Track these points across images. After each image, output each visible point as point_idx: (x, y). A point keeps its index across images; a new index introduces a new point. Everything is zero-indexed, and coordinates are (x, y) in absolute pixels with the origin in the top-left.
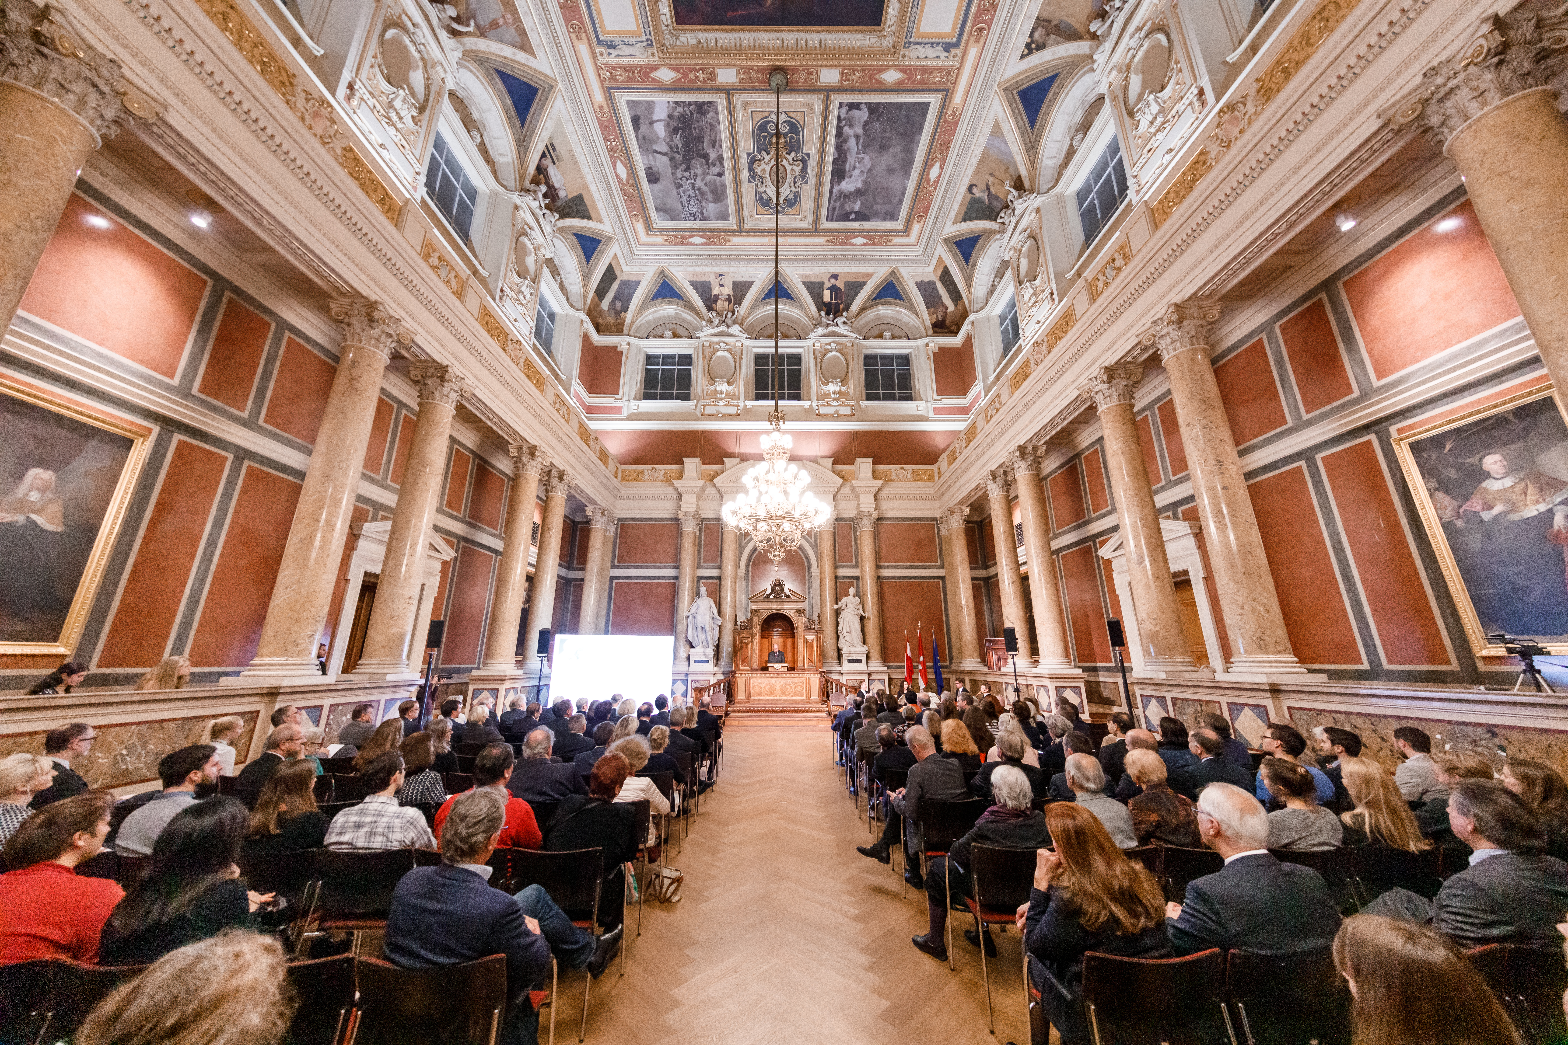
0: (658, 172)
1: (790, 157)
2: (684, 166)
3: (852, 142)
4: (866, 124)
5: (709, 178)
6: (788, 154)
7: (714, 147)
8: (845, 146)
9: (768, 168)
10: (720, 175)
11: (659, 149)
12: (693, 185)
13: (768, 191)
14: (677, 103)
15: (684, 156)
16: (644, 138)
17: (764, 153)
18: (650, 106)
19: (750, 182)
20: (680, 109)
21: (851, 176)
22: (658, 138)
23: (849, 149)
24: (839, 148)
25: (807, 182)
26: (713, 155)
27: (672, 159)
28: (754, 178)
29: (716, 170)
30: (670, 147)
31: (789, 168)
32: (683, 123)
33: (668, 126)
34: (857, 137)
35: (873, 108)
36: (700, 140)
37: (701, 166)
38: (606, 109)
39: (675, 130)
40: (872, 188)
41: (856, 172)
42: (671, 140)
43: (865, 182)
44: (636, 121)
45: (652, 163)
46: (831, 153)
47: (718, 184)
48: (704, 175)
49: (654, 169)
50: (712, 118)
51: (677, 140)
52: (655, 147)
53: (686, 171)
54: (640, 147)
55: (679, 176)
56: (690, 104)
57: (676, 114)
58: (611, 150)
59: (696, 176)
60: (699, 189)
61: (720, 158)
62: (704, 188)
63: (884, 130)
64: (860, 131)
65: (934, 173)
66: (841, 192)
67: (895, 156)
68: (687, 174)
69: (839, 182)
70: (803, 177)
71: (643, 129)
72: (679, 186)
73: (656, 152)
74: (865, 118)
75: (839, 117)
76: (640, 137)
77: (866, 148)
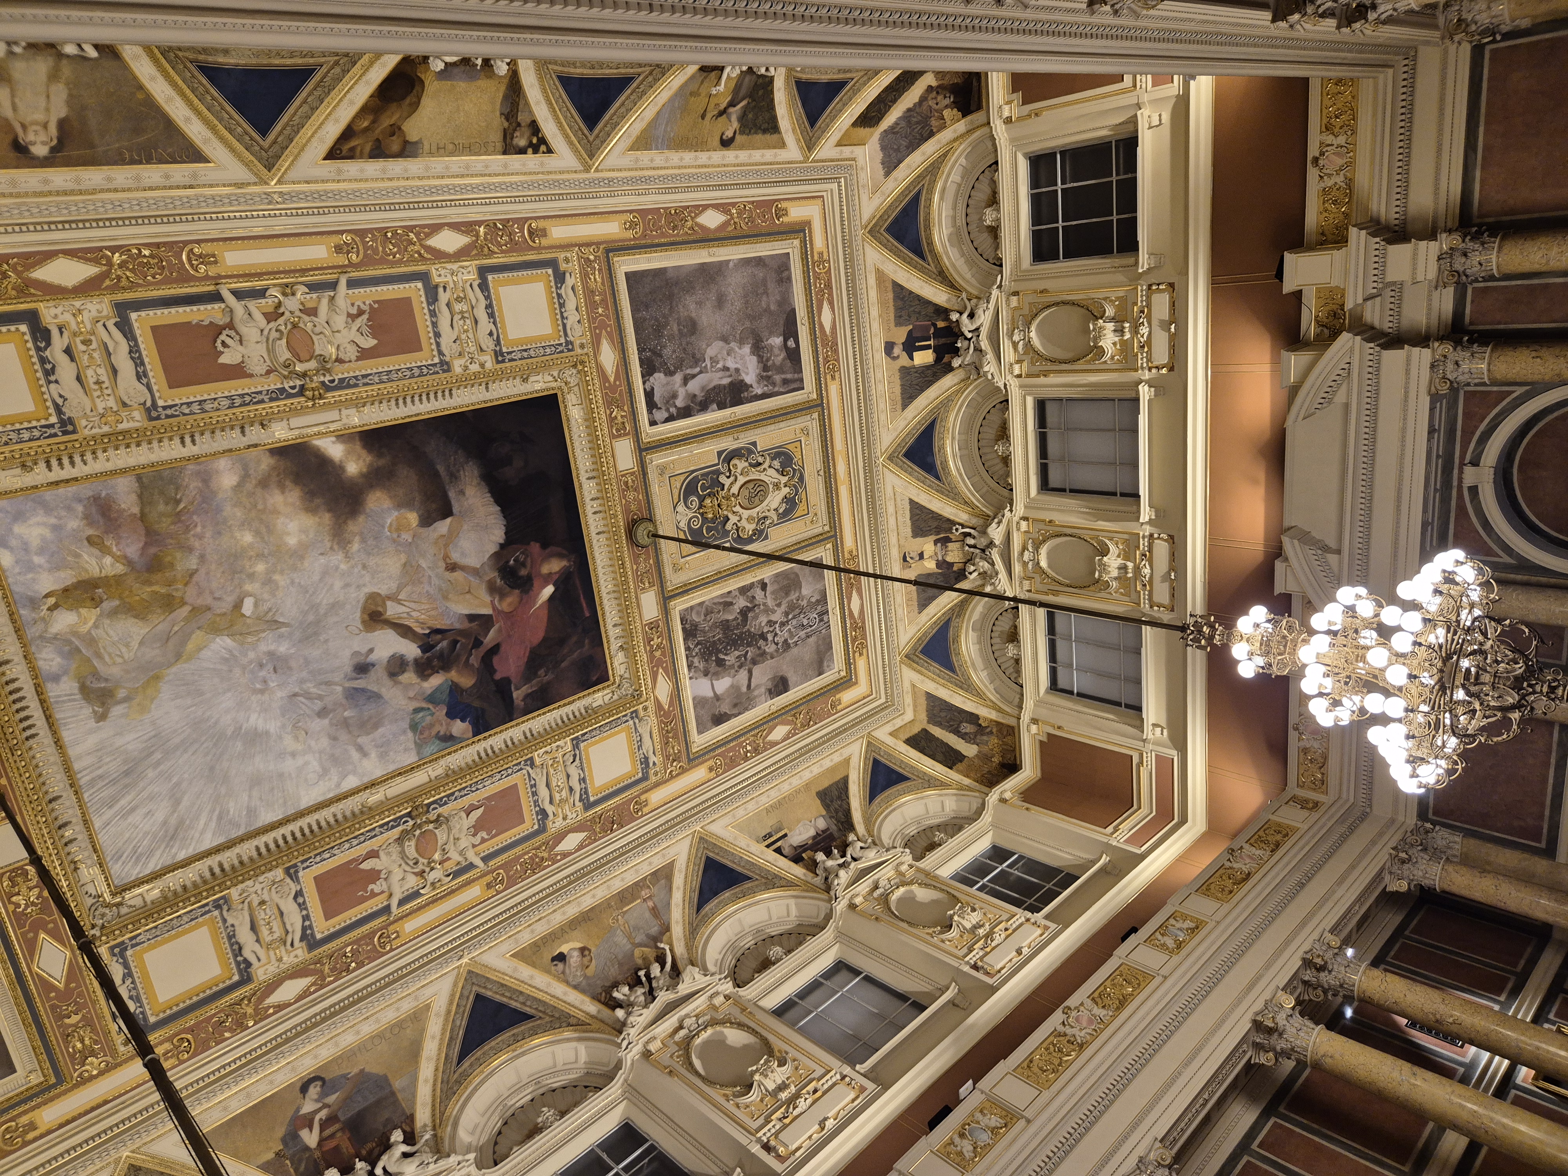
0: (773, 679)
1: (727, 482)
2: (761, 643)
3: (694, 386)
4: (670, 373)
5: (770, 602)
6: (723, 486)
7: (731, 604)
8: (700, 396)
9: (746, 514)
10: (764, 586)
11: (746, 682)
12: (783, 624)
13: (774, 505)
14: (689, 667)
15: (749, 645)
16: (735, 705)
17: (729, 526)
18: (699, 702)
19: (766, 538)
20: (696, 660)
21: (737, 370)
22: (732, 686)
23: (703, 388)
24: (704, 407)
25: (754, 444)
26: (742, 602)
27: (754, 662)
28: (761, 532)
29: (758, 593)
30: (740, 667)
31: (741, 480)
32: (710, 654)
33: (717, 676)
34: (686, 380)
35: (648, 369)
36: (725, 626)
37: (756, 617)
38: (711, 763)
39: (720, 663)
40: (748, 324)
41: (731, 364)
42: (732, 667)
43: (741, 342)
44: (719, 719)
45: (763, 690)
46: (713, 417)
47: (776, 587)
48: (768, 611)
49: (770, 685)
50: (698, 613)
51: (731, 659)
52: (744, 689)
53: (766, 639)
54: (747, 709)
55: (774, 647)
56: (687, 649)
57: (701, 666)
58: (756, 751)
59: (771, 623)
60: (787, 614)
61: (743, 590)
62: (784, 607)
63: (671, 338)
64: (678, 378)
65: (712, 220)
66: (761, 378)
67: (700, 304)
68: (770, 637)
69: (748, 387)
70: (750, 452)
71: (725, 708)
72: (786, 645)
73: (749, 686)
74: (662, 375)
75: (667, 420)
76: (735, 711)
77: (697, 360)
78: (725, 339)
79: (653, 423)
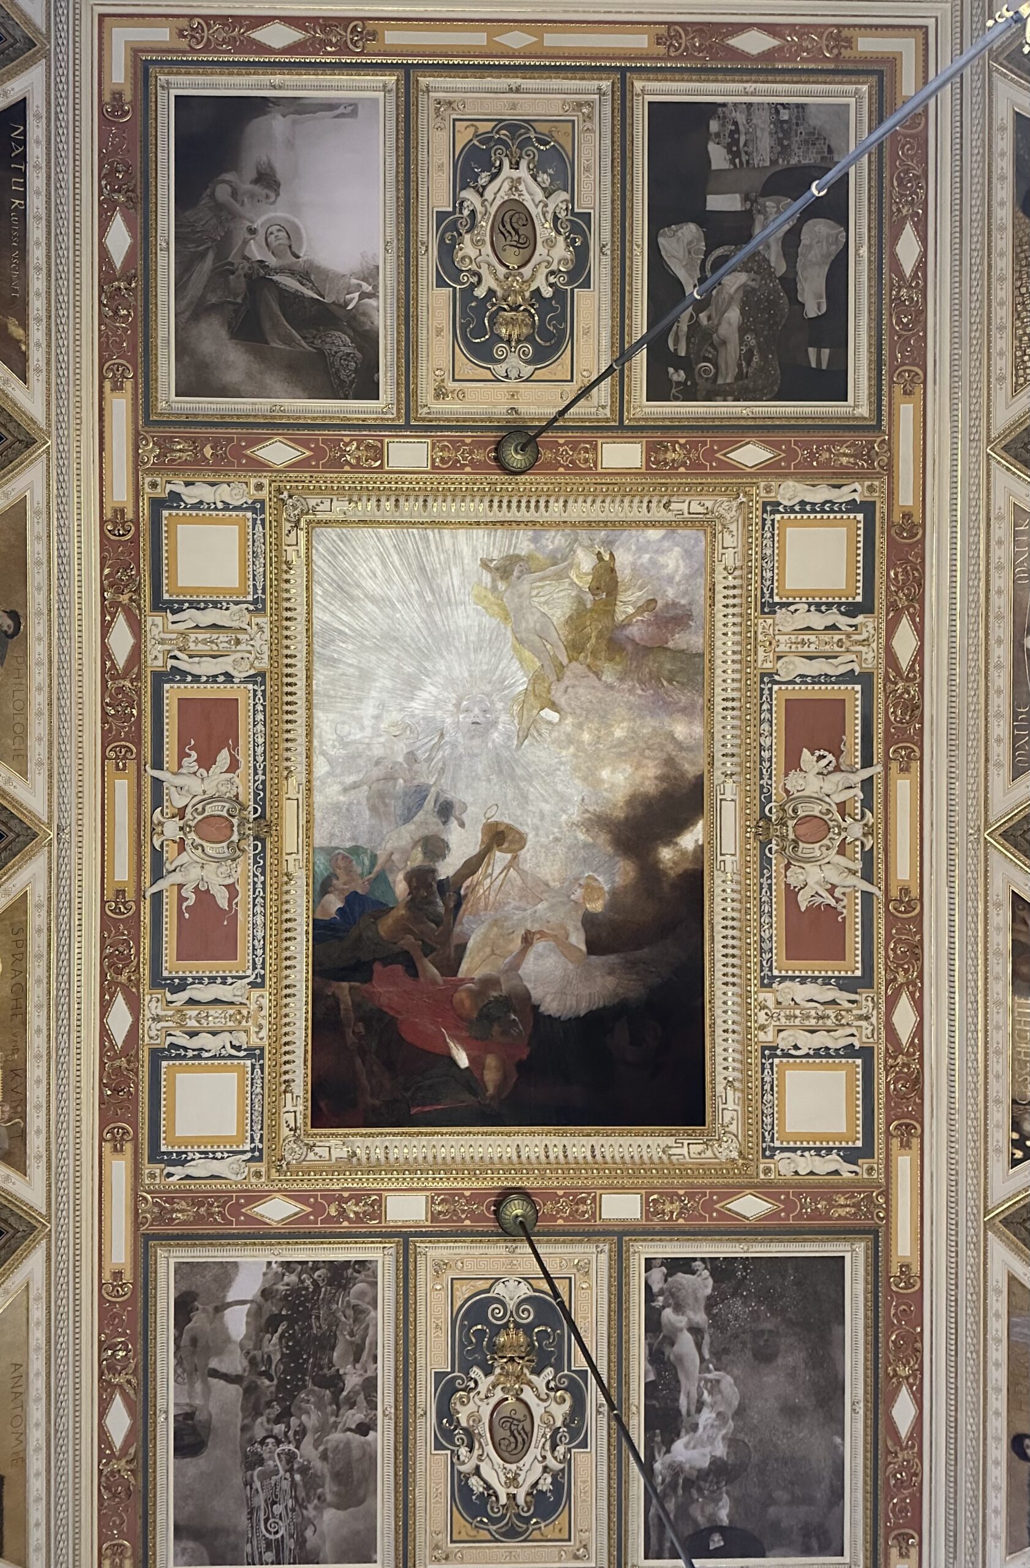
0: (208, 1426)
1: (540, 1381)
2: (277, 1409)
3: (686, 1341)
4: (710, 1303)
5: (336, 1437)
6: (537, 1372)
7: (357, 1360)
8: (671, 1353)
9: (486, 1411)
10: (364, 1428)
11: (223, 1368)
12: (291, 1457)
13: (486, 1470)
14: (287, 1266)
15: (282, 1383)
16: (194, 1341)
17: (476, 1372)
18: (226, 1273)
19: (439, 1446)
20: (291, 1278)
21: (695, 1428)
22: (228, 1340)
23: (680, 1359)
24: (656, 1357)
25: (584, 1444)
26: (352, 1380)
27: (250, 1390)
28: (448, 1435)
29: (353, 1417)
30: (253, 1362)
31: (538, 1409)
32: (293, 1307)
33: (256, 1313)
34: (695, 1331)
35: (720, 1269)
36: (327, 1343)
37: (320, 1406)
38: (128, 1277)
39: (272, 1324)
40: (756, 1458)
41: (706, 1417)
42: (258, 1345)
43: (732, 1442)
44: (184, 1306)
45: (198, 1402)
46: (639, 1371)
47: (356, 1453)
48: (324, 1429)
49: (200, 1416)
50: (362, 1295)
51: (272, 1344)
52: (214, 1363)
53: (277, 1421)
54: (179, 1363)
55: (259, 1433)
56: (316, 1266)
57: (281, 1287)
58: (107, 1368)
59: (302, 1432)
60: (304, 1470)
61: (370, 1386)
62: (318, 1465)
63: (755, 1316)
64: (700, 1318)
65: (903, 1412)
66: (676, 1470)
67: (792, 1375)
69: (668, 1444)
70: (574, 1433)
71: (199, 1320)
72: (253, 1461)
73: (215, 1373)
74: (708, 1291)
75: (648, 1287)
76: (185, 1340)
77: (720, 1356)
78: (740, 1412)
79: (649, 1263)
